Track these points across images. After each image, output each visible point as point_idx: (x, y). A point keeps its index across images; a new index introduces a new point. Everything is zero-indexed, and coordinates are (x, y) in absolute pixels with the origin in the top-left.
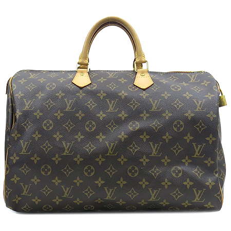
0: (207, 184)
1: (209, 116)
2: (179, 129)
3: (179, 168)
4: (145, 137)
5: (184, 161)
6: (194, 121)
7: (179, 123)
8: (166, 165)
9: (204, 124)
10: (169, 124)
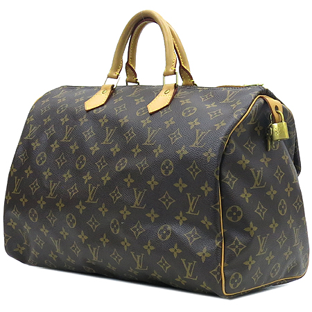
0: (199, 254)
1: (205, 155)
2: (167, 172)
3: (169, 228)
4: (129, 181)
5: (178, 218)
6: (186, 161)
7: (167, 164)
8: (153, 221)
9: (198, 166)
10: (156, 165)
